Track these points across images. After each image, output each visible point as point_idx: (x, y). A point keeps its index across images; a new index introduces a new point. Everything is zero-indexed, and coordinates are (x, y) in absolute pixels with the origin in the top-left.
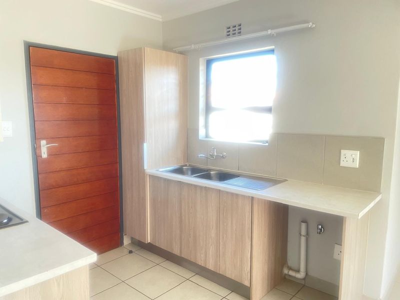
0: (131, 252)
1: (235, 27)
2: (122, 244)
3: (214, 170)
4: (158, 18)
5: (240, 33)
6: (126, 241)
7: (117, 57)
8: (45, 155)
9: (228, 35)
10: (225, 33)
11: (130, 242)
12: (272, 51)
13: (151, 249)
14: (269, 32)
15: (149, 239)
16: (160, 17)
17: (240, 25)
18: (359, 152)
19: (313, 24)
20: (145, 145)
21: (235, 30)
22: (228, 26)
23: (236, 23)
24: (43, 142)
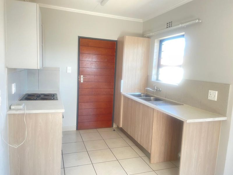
0: (114, 130)
1: (168, 24)
2: (112, 126)
3: (152, 97)
4: (141, 21)
5: (171, 26)
6: (115, 126)
7: (117, 41)
8: (82, 81)
9: (167, 27)
10: (166, 27)
11: (117, 127)
12: (183, 36)
13: (122, 130)
14: (180, 26)
15: (121, 126)
16: (142, 20)
17: (172, 22)
18: (217, 92)
19: (198, 20)
20: (122, 81)
21: (169, 25)
22: (167, 22)
23: (170, 21)
24: (82, 76)
